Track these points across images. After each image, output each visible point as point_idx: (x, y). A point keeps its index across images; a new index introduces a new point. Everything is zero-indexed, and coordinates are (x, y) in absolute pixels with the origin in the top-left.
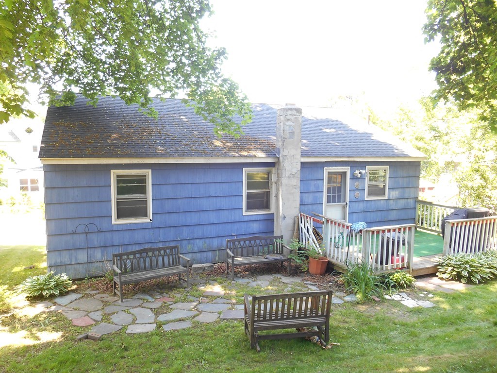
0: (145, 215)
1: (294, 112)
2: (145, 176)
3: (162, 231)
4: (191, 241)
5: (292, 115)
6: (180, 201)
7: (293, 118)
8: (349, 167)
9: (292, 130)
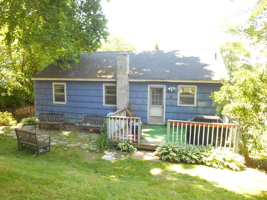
0: (64, 101)
1: (122, 56)
2: (64, 85)
3: (70, 108)
4: (81, 114)
5: (121, 57)
6: (77, 97)
7: (121, 59)
8: (165, 86)
9: (121, 65)
